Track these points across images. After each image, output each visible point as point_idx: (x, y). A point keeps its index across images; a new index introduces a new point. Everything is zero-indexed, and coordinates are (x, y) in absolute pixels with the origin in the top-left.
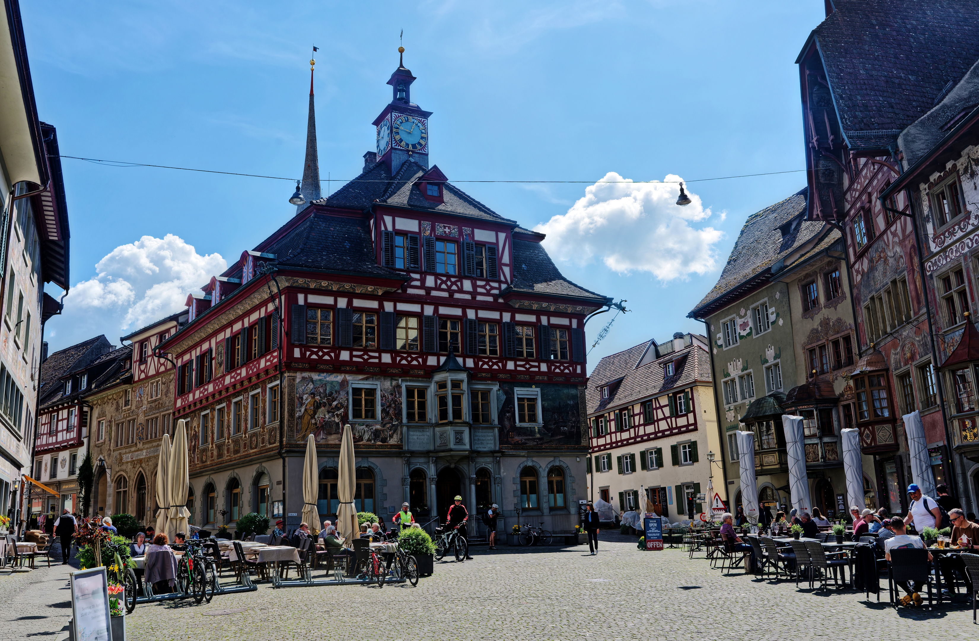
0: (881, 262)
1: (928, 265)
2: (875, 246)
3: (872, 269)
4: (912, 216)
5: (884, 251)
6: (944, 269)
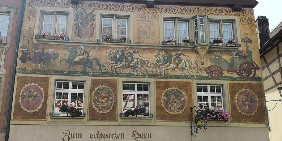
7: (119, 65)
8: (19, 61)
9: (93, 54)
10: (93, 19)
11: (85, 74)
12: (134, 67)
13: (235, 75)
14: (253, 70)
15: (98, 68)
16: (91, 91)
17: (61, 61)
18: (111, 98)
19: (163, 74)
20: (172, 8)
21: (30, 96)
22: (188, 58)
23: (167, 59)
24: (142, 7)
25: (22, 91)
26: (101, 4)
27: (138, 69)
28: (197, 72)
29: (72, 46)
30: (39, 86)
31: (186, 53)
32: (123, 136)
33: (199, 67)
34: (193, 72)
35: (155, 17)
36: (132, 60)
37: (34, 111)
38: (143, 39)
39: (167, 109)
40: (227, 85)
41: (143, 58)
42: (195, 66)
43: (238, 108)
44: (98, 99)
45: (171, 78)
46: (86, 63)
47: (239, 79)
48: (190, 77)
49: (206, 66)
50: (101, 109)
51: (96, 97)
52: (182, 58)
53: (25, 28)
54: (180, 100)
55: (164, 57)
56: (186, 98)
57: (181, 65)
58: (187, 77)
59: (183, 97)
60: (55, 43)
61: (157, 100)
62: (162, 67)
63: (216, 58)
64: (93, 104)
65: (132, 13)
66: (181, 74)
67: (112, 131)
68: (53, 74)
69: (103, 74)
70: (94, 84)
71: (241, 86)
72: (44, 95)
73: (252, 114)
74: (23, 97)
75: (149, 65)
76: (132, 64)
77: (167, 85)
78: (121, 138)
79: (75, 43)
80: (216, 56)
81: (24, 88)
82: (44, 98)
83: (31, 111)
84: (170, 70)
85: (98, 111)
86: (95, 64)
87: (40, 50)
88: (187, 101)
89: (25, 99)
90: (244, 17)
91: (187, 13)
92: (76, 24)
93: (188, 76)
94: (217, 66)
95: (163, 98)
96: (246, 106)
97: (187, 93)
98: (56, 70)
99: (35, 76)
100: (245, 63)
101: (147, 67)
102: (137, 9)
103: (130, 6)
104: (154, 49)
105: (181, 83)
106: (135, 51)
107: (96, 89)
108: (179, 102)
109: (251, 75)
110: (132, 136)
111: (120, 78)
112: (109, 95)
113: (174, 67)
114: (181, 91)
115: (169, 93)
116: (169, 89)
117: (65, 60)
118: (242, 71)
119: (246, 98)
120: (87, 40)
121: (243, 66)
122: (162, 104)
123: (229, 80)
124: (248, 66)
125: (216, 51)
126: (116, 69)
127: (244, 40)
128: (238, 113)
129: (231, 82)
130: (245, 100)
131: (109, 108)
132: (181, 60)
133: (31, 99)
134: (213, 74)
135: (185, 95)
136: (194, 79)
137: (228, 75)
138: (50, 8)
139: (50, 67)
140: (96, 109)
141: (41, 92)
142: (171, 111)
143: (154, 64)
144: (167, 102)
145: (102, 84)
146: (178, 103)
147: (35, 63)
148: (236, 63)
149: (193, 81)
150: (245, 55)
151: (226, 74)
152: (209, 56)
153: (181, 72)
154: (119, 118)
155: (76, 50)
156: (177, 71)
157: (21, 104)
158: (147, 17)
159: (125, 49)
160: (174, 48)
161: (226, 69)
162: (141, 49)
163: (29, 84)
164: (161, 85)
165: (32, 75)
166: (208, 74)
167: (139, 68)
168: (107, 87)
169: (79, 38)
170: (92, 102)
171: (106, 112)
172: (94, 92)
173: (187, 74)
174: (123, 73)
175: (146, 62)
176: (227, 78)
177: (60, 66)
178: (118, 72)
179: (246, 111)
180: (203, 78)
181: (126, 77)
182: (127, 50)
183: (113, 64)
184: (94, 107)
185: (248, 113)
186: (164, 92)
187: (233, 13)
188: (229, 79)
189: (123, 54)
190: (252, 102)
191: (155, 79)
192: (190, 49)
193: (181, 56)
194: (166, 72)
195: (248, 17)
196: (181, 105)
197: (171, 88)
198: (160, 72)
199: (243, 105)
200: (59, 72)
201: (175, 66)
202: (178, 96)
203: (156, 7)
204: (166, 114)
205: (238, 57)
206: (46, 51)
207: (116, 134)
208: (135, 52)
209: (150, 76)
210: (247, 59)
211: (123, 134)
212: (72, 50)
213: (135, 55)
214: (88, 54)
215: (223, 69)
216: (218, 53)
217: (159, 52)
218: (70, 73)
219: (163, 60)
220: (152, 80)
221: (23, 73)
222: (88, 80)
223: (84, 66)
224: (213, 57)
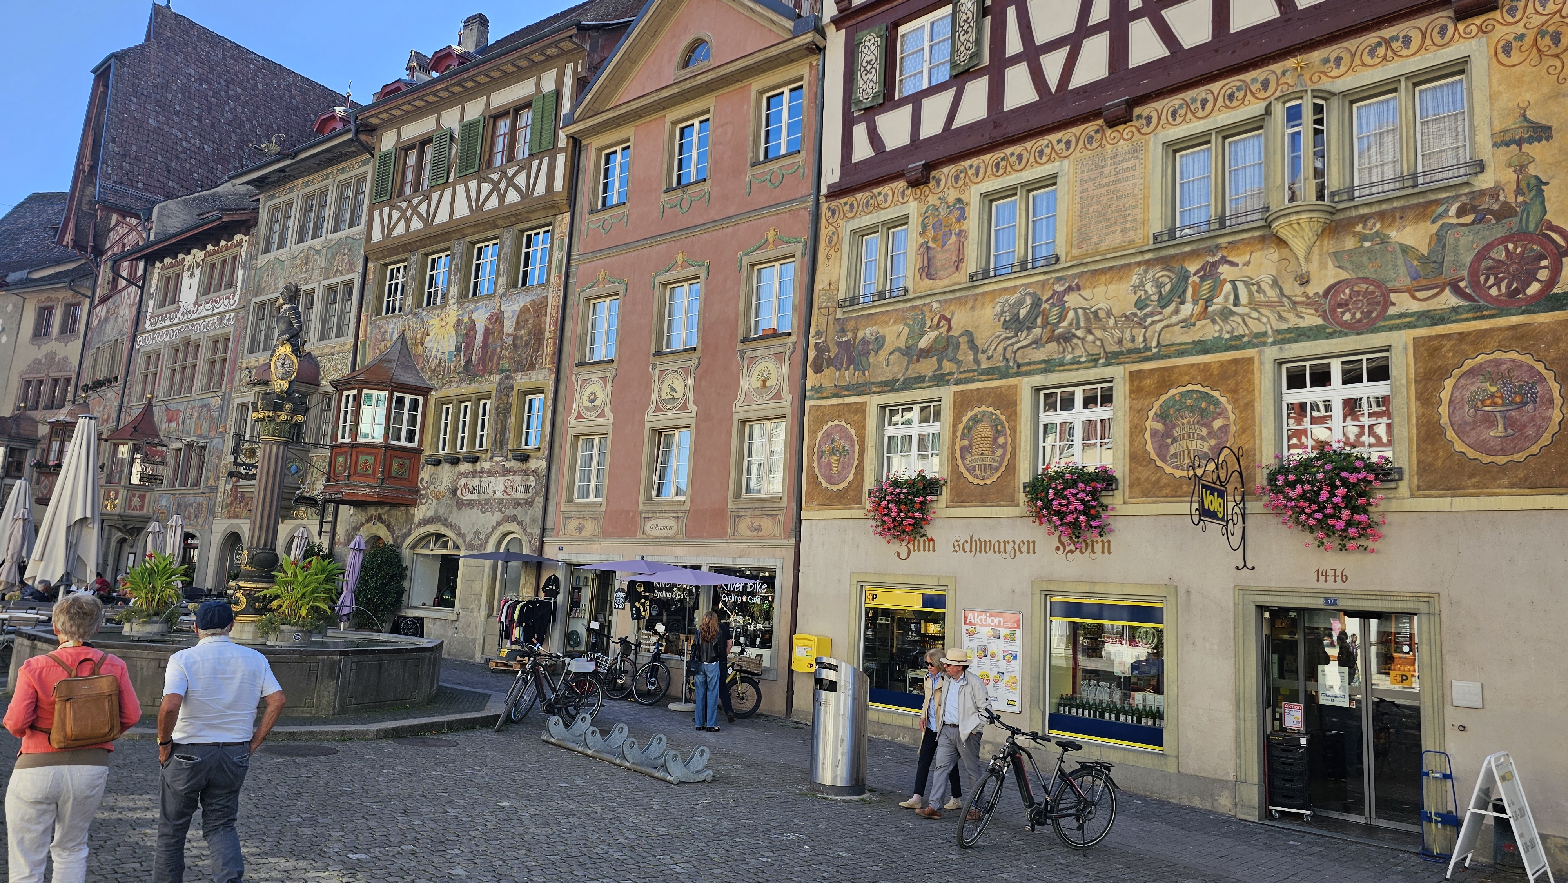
0: (113, 317)
1: (139, 338)
2: (114, 298)
3: (106, 319)
4: (142, 288)
5: (118, 307)
6: (149, 349)
7: (1024, 338)
8: (810, 371)
9: (961, 319)
10: (962, 217)
11: (940, 379)
12: (1066, 338)
13: (1448, 300)
14: (1544, 263)
15: (971, 358)
16: (955, 426)
17: (890, 354)
18: (1001, 440)
19: (1154, 344)
20: (1194, 100)
21: (832, 453)
22: (1248, 271)
23: (1171, 290)
24: (1097, 132)
25: (817, 442)
26: (982, 165)
27: (1075, 341)
28: (1280, 317)
29: (914, 308)
30: (848, 426)
31: (1239, 255)
32: (1032, 546)
33: (1288, 298)
34: (1264, 320)
35: (1135, 151)
36: (1060, 317)
37: (841, 487)
38: (1095, 239)
39: (1164, 460)
40: (1406, 348)
41: (1092, 303)
42: (1272, 294)
43: (1450, 434)
44: (971, 445)
45: (1182, 354)
46: (945, 349)
47: (1464, 316)
48: (1249, 342)
49: (1317, 287)
50: (978, 472)
51: (966, 442)
52: (1222, 277)
53: (821, 287)
54: (1208, 425)
55: (1159, 286)
56: (1232, 417)
57: (1218, 302)
58: (1238, 343)
59: (1221, 414)
60: (878, 310)
61: (1131, 435)
62: (1153, 323)
63: (1362, 246)
64: (959, 461)
65: (1066, 162)
66: (1216, 335)
67: (1004, 533)
68: (874, 393)
69: (982, 374)
70: (962, 403)
71: (1478, 340)
72: (857, 447)
73: (1519, 457)
74: (821, 454)
75: (1112, 321)
76: (1060, 330)
77: (1166, 380)
78: (1028, 552)
79: (921, 297)
80: (1364, 238)
81: (821, 434)
82: (857, 454)
83: (835, 488)
84: (1178, 328)
85: (971, 479)
86: (964, 347)
87: (850, 335)
88: (1233, 428)
89: (824, 461)
90: (1519, 29)
91: (1252, 99)
92: (922, 245)
93: (1243, 336)
94: (1365, 280)
95: (1152, 424)
96: (1493, 424)
97: (1235, 401)
98: (879, 380)
99: (840, 401)
100: (1504, 240)
101: (1105, 330)
102: (1081, 145)
103: (1059, 141)
104: (1129, 265)
105: (1217, 365)
106: (1069, 287)
107: (965, 419)
108: (1204, 432)
109: (1534, 288)
110: (1058, 548)
111: (1026, 379)
112: (998, 433)
113: (1192, 315)
114: (1216, 394)
115: (1174, 406)
116: (1172, 392)
117: (899, 349)
118: (1482, 278)
119: (1493, 389)
120: (946, 282)
121: (1493, 254)
122: (1150, 447)
123: (1415, 327)
124: (1519, 250)
125: (1364, 219)
126: (1015, 352)
127: (1507, 138)
128: (1452, 454)
129: (1422, 332)
130: (1488, 402)
131: (997, 469)
132: (1218, 285)
133: (834, 459)
134: (1343, 313)
135: (1229, 407)
136: (1264, 344)
137: (1415, 306)
138: (868, 217)
139: (867, 373)
140: (966, 474)
141: (852, 440)
142: (1176, 468)
143: (1126, 317)
144: (1163, 439)
145: (980, 402)
146: (1202, 438)
147: (839, 370)
148: (1456, 247)
149: (1260, 353)
150: (1506, 203)
151: (1404, 303)
152: (1330, 245)
153: (1217, 328)
154: (1022, 497)
155: (923, 319)
156: (1203, 326)
157: (817, 472)
158: (1109, 162)
159: (1044, 283)
160: (1194, 246)
161: (1407, 281)
162: (1089, 274)
163: (830, 424)
164: (1148, 382)
165: (834, 401)
166: (1325, 318)
167: (1078, 338)
168: (991, 409)
169: (928, 282)
170: (958, 455)
171: (989, 482)
172: (961, 427)
173: (1241, 330)
174: (1035, 363)
175: (1102, 314)
176: (1408, 320)
177: (890, 367)
178: (1021, 361)
179: (1492, 443)
180: (1300, 336)
181: (1044, 371)
182: (1047, 287)
183: (1009, 338)
184: (962, 469)
185: (1503, 452)
186: (1157, 405)
187: (1461, 27)
188: (1417, 320)
189: (1037, 303)
190: (1526, 404)
191: (1127, 366)
192: (1257, 233)
193: (1220, 269)
194: (1166, 338)
195: (1537, 20)
196: (1213, 442)
197: (1182, 389)
198: (1145, 340)
199: (1475, 422)
200: (886, 383)
201: (1198, 309)
202: (1203, 412)
203: (1139, 117)
204: (1159, 478)
205: (1468, 219)
206: (860, 335)
207: (1014, 542)
208: (1070, 289)
209: (1113, 358)
210: (1515, 220)
211: (1034, 542)
212: (914, 320)
213: (1072, 300)
214: (949, 321)
215: (1390, 285)
216: (1374, 224)
217: (1146, 272)
218: (908, 384)
219: (1155, 298)
220: (1118, 373)
221: (818, 398)
222: (947, 394)
223: (938, 360)
224: (1349, 243)
